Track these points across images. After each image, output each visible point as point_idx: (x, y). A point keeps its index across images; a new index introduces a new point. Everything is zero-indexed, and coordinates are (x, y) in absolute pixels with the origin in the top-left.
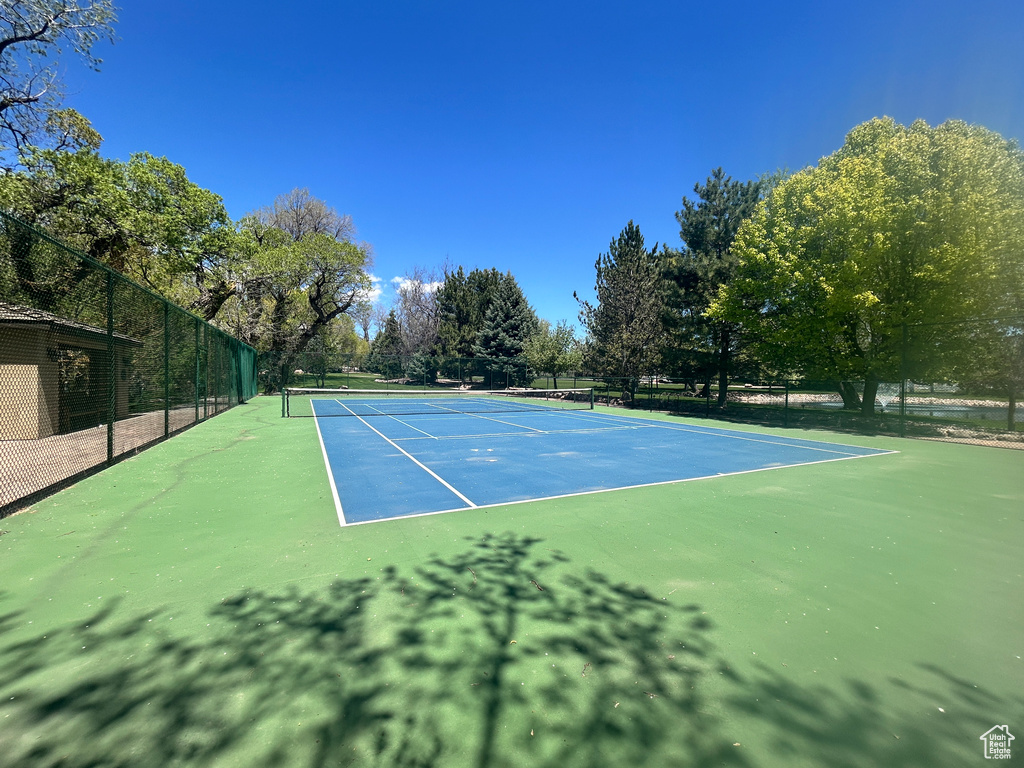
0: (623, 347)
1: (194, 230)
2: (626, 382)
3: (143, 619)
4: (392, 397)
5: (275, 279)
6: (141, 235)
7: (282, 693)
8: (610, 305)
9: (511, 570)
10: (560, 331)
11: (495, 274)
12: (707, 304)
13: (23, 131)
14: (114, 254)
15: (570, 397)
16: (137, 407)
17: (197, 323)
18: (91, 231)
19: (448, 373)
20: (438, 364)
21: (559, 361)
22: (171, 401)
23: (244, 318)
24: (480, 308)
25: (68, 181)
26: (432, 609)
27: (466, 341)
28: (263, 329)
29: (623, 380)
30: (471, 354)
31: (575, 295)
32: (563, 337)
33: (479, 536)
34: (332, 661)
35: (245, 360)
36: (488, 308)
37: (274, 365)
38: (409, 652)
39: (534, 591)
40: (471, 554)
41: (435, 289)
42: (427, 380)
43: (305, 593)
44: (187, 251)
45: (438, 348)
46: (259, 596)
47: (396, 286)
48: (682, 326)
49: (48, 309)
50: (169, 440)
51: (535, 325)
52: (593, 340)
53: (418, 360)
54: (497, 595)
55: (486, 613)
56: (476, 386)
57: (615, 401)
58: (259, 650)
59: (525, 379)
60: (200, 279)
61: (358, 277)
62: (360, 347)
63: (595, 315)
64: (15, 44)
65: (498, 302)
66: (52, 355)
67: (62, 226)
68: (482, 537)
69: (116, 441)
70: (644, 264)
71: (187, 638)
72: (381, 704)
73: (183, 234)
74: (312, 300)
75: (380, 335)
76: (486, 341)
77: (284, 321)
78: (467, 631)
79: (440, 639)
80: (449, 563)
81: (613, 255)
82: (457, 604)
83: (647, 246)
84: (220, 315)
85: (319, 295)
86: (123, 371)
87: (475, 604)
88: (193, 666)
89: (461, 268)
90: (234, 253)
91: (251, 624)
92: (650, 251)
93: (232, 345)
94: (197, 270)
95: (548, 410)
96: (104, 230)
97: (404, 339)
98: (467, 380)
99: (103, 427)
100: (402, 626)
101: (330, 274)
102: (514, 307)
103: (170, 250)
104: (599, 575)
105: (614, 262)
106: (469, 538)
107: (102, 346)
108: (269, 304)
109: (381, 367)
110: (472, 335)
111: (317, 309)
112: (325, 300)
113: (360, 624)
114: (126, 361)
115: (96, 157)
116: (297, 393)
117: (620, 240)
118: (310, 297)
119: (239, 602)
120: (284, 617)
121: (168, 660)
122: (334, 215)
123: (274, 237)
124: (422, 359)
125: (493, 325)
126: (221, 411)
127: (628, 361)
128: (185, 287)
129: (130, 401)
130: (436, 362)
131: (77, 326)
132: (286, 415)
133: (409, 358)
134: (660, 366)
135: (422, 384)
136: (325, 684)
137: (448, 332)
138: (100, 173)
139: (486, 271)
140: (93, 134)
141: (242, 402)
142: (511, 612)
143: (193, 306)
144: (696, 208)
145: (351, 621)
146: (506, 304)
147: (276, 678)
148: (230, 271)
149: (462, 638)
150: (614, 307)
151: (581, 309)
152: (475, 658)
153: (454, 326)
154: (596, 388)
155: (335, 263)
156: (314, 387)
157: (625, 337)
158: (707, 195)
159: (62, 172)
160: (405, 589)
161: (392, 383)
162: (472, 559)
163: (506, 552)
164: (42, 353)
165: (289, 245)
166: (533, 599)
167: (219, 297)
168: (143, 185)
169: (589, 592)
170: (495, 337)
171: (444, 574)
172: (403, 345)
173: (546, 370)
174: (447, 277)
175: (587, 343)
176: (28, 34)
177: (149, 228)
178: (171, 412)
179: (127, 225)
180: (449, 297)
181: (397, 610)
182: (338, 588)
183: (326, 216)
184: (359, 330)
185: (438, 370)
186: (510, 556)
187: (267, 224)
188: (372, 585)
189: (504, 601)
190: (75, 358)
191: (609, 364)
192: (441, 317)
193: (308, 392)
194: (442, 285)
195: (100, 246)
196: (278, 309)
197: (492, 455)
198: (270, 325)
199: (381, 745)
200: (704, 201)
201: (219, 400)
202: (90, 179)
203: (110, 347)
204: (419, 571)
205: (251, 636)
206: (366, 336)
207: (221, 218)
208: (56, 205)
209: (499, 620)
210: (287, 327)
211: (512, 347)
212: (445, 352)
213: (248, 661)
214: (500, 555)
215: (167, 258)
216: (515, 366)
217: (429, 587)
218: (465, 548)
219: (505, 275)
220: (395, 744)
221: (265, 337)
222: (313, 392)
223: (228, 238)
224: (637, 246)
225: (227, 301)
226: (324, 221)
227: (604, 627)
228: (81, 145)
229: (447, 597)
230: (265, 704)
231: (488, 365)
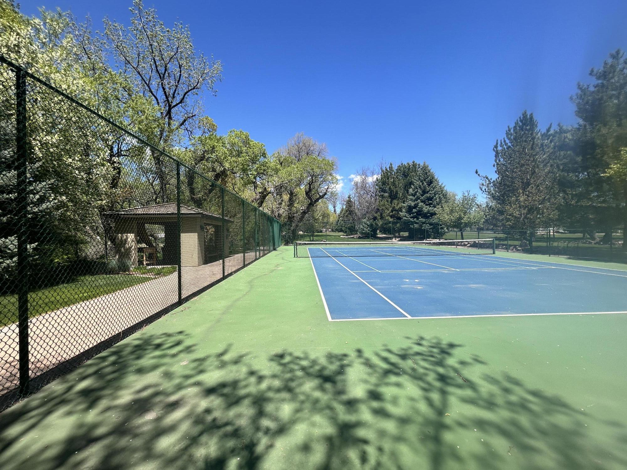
0: (520, 207)
1: (253, 163)
2: (523, 233)
3: (241, 357)
4: (351, 246)
5: (288, 184)
6: (233, 169)
7: (306, 411)
8: (508, 176)
9: (440, 363)
10: (465, 199)
11: (414, 165)
12: (607, 166)
13: (191, 130)
14: (223, 179)
15: (474, 245)
16: (233, 252)
17: (255, 209)
18: (214, 170)
19: (384, 231)
20: (378, 225)
21: (465, 220)
22: (245, 249)
23: (275, 206)
24: (405, 188)
25: (206, 148)
26: (387, 380)
27: (396, 210)
28: (283, 211)
29: (520, 232)
30: (400, 218)
31: (477, 172)
32: (468, 203)
33: (415, 337)
34: (331, 399)
35: (276, 227)
36: (410, 187)
37: (289, 229)
38: (375, 404)
39: (460, 381)
40: (410, 348)
41: (375, 179)
42: (371, 235)
43: (313, 356)
44: (251, 174)
45: (378, 215)
46: (290, 354)
47: (351, 180)
48: (579, 187)
49: (199, 208)
50: (245, 268)
51: (445, 196)
52: (493, 204)
53: (366, 224)
54: (431, 378)
55: (425, 390)
56: (403, 239)
57: (515, 249)
58: (293, 384)
59: (438, 233)
60: (256, 187)
61: (330, 178)
62: (332, 218)
63: (494, 185)
64: (188, 93)
65: (418, 183)
66: (202, 228)
67: (204, 169)
68: (417, 338)
69: (226, 268)
70: (540, 142)
71: (260, 370)
72: (361, 433)
73: (249, 166)
74: (307, 193)
75: (342, 210)
76: (410, 209)
77: (293, 206)
78: (412, 399)
79: (395, 401)
80: (397, 352)
81: (509, 139)
82: (403, 379)
83: (541, 128)
84: (264, 204)
85: (310, 190)
86: (227, 235)
87: (416, 382)
88: (264, 385)
89: (391, 164)
90: (270, 172)
91: (288, 369)
92: (544, 131)
93: (270, 220)
94: (254, 183)
95: (458, 254)
96: (219, 169)
97: (356, 211)
98: (397, 235)
99: (221, 261)
100: (370, 387)
101: (316, 177)
102: (429, 185)
103: (244, 175)
104: (514, 379)
105: (509, 144)
106: (408, 338)
107: (220, 224)
108: (286, 197)
109: (343, 229)
110: (400, 206)
111: (310, 198)
112: (313, 192)
113: (344, 381)
114: (228, 230)
115: (215, 136)
116: (300, 244)
117: (515, 127)
118: (306, 192)
119: (281, 356)
120: (303, 369)
121: (253, 380)
122: (317, 144)
123: (288, 161)
124: (368, 223)
125: (414, 198)
126: (266, 254)
127: (525, 217)
128: (249, 192)
129: (230, 249)
130: (377, 224)
131: (210, 214)
132: (296, 256)
133: (360, 223)
134: (557, 220)
135: (368, 238)
136: (327, 411)
137: (384, 205)
138: (217, 143)
139: (408, 164)
140: (214, 125)
141: (275, 249)
142: (443, 393)
143: (253, 201)
144: (592, 89)
145: (339, 378)
146: (423, 184)
147: (302, 402)
148: (268, 182)
149: (409, 403)
150: (511, 178)
151: (481, 182)
152: (420, 419)
153: (387, 201)
154: (496, 239)
155: (318, 171)
156: (308, 241)
157: (522, 199)
158: (604, 75)
159: (204, 145)
160: (368, 363)
161: (350, 238)
162: (411, 352)
163: (435, 350)
164: (198, 228)
165: (295, 164)
166: (459, 386)
167: (264, 195)
168: (233, 145)
169: (507, 391)
170: (416, 206)
171: (394, 359)
172: (356, 215)
173: (454, 226)
174: (382, 171)
175: (487, 206)
176: (192, 88)
177: (235, 165)
178: (246, 254)
179: (227, 165)
180: (384, 183)
181: (365, 377)
182: (330, 357)
183: (313, 146)
184: (331, 207)
185: (378, 229)
186: (439, 354)
187: (284, 154)
188: (349, 358)
189: (438, 384)
190: (210, 229)
191: (508, 220)
192: (379, 196)
193: (305, 244)
194: (379, 177)
195: (217, 176)
196: (290, 199)
197: (419, 284)
198: (287, 208)
199: (364, 459)
200: (600, 81)
201: (265, 248)
202: (214, 146)
203: (223, 223)
204: (377, 355)
205: (288, 376)
206: (335, 211)
207: (264, 155)
208: (202, 160)
209: (435, 396)
210: (295, 209)
211: (428, 212)
212: (382, 218)
213: (288, 389)
214: (431, 352)
215: (242, 178)
216: (431, 224)
217: (385, 366)
218: (406, 344)
219: (422, 164)
220: (372, 461)
221: (284, 215)
222: (308, 244)
223: (267, 165)
224: (532, 129)
225: (267, 197)
226: (312, 148)
227: (524, 420)
228: (210, 131)
229: (397, 374)
230: (299, 415)
231: (411, 224)
